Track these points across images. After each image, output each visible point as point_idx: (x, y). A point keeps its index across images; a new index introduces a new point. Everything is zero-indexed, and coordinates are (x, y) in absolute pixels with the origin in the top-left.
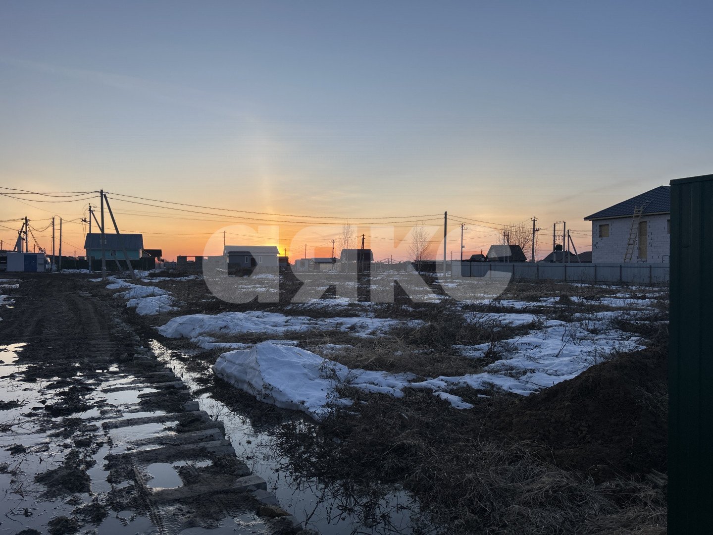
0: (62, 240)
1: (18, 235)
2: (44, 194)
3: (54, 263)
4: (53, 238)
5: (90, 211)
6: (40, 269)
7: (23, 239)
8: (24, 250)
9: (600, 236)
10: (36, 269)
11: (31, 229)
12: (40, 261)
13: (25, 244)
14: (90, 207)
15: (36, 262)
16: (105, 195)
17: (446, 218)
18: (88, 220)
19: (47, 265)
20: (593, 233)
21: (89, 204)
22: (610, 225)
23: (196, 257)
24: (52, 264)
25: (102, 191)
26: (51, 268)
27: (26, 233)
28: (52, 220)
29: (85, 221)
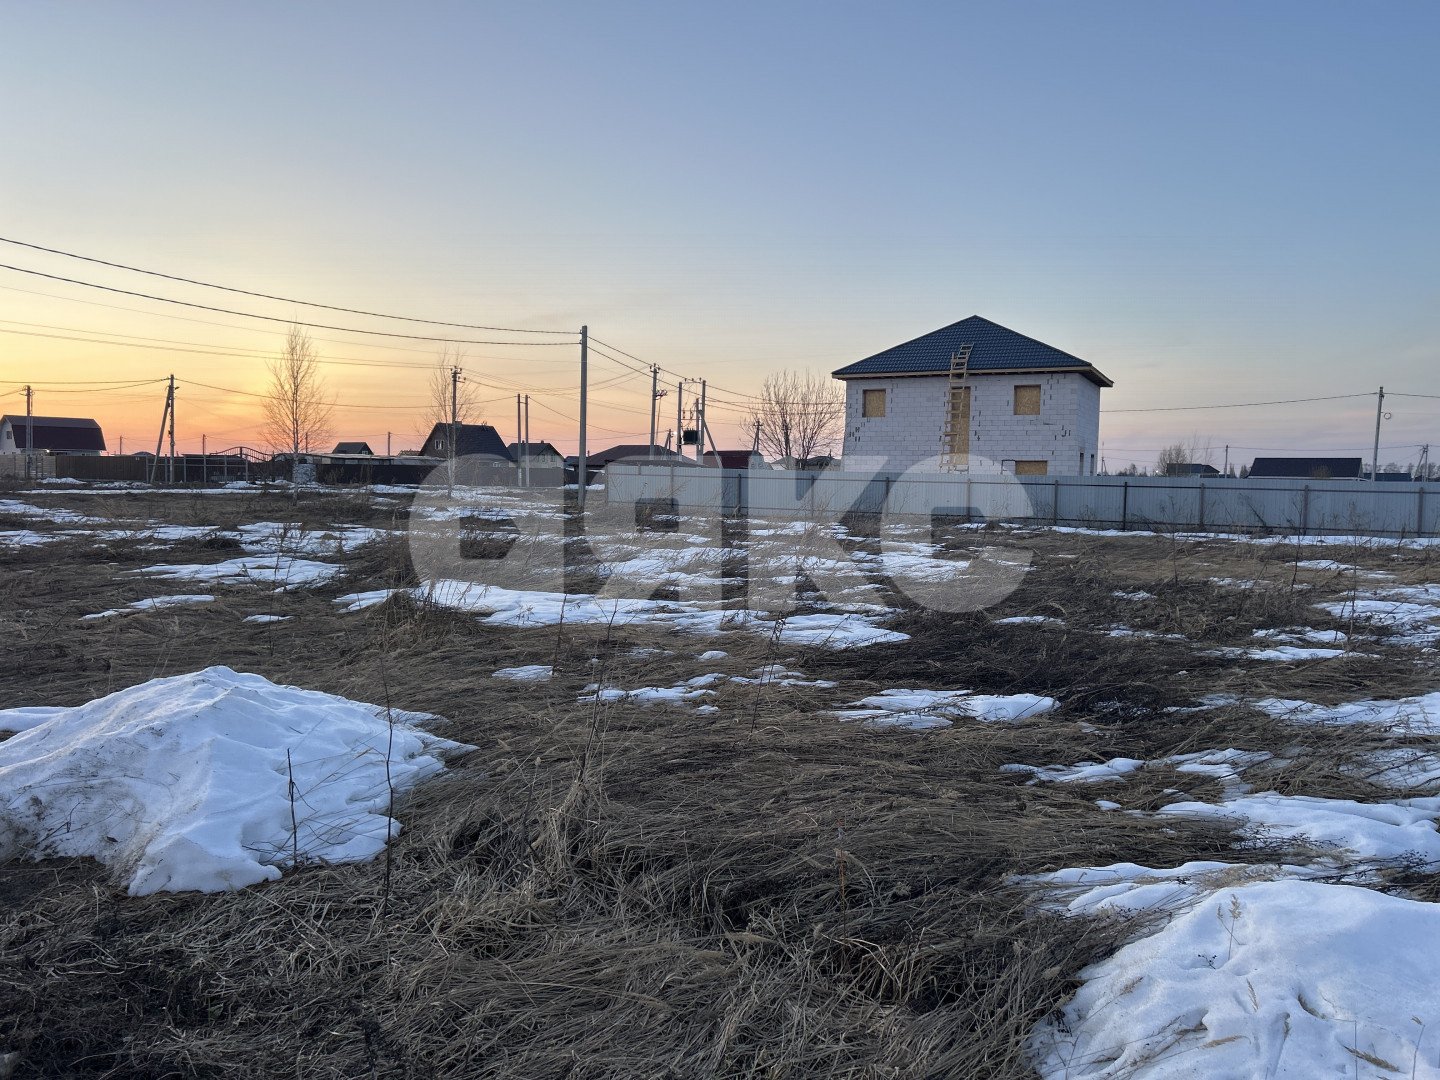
9: (864, 415)
17: (584, 344)
20: (849, 406)
22: (888, 391)
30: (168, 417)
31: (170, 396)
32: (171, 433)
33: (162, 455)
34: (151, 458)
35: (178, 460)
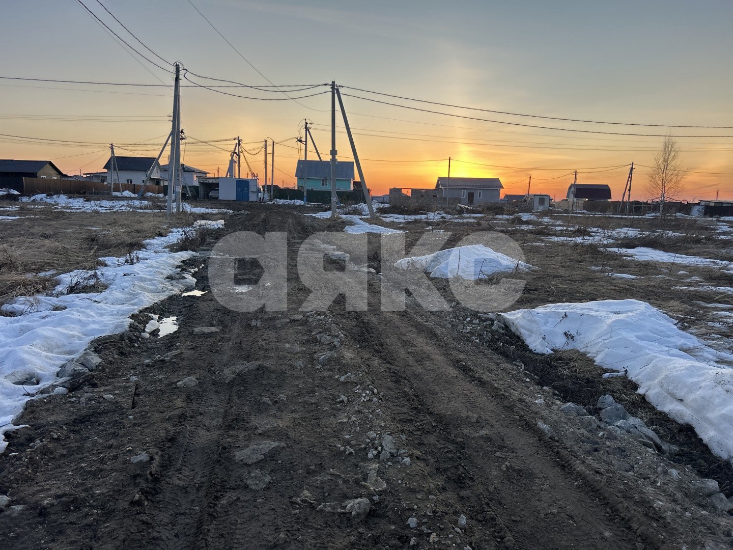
0: (274, 166)
1: (230, 158)
2: (257, 88)
3: (266, 192)
4: (266, 163)
5: (307, 129)
6: (253, 198)
7: (235, 162)
8: (237, 177)
10: (248, 198)
11: (243, 150)
12: (252, 188)
13: (237, 168)
14: (306, 123)
15: (248, 190)
16: (337, 90)
18: (303, 139)
19: (259, 194)
21: (305, 120)
23: (412, 189)
24: (264, 192)
25: (333, 82)
26: (263, 198)
27: (238, 155)
28: (264, 143)
29: (300, 141)
30: (629, 183)
31: (631, 173)
32: (629, 190)
33: (624, 201)
34: (620, 202)
35: (631, 203)
